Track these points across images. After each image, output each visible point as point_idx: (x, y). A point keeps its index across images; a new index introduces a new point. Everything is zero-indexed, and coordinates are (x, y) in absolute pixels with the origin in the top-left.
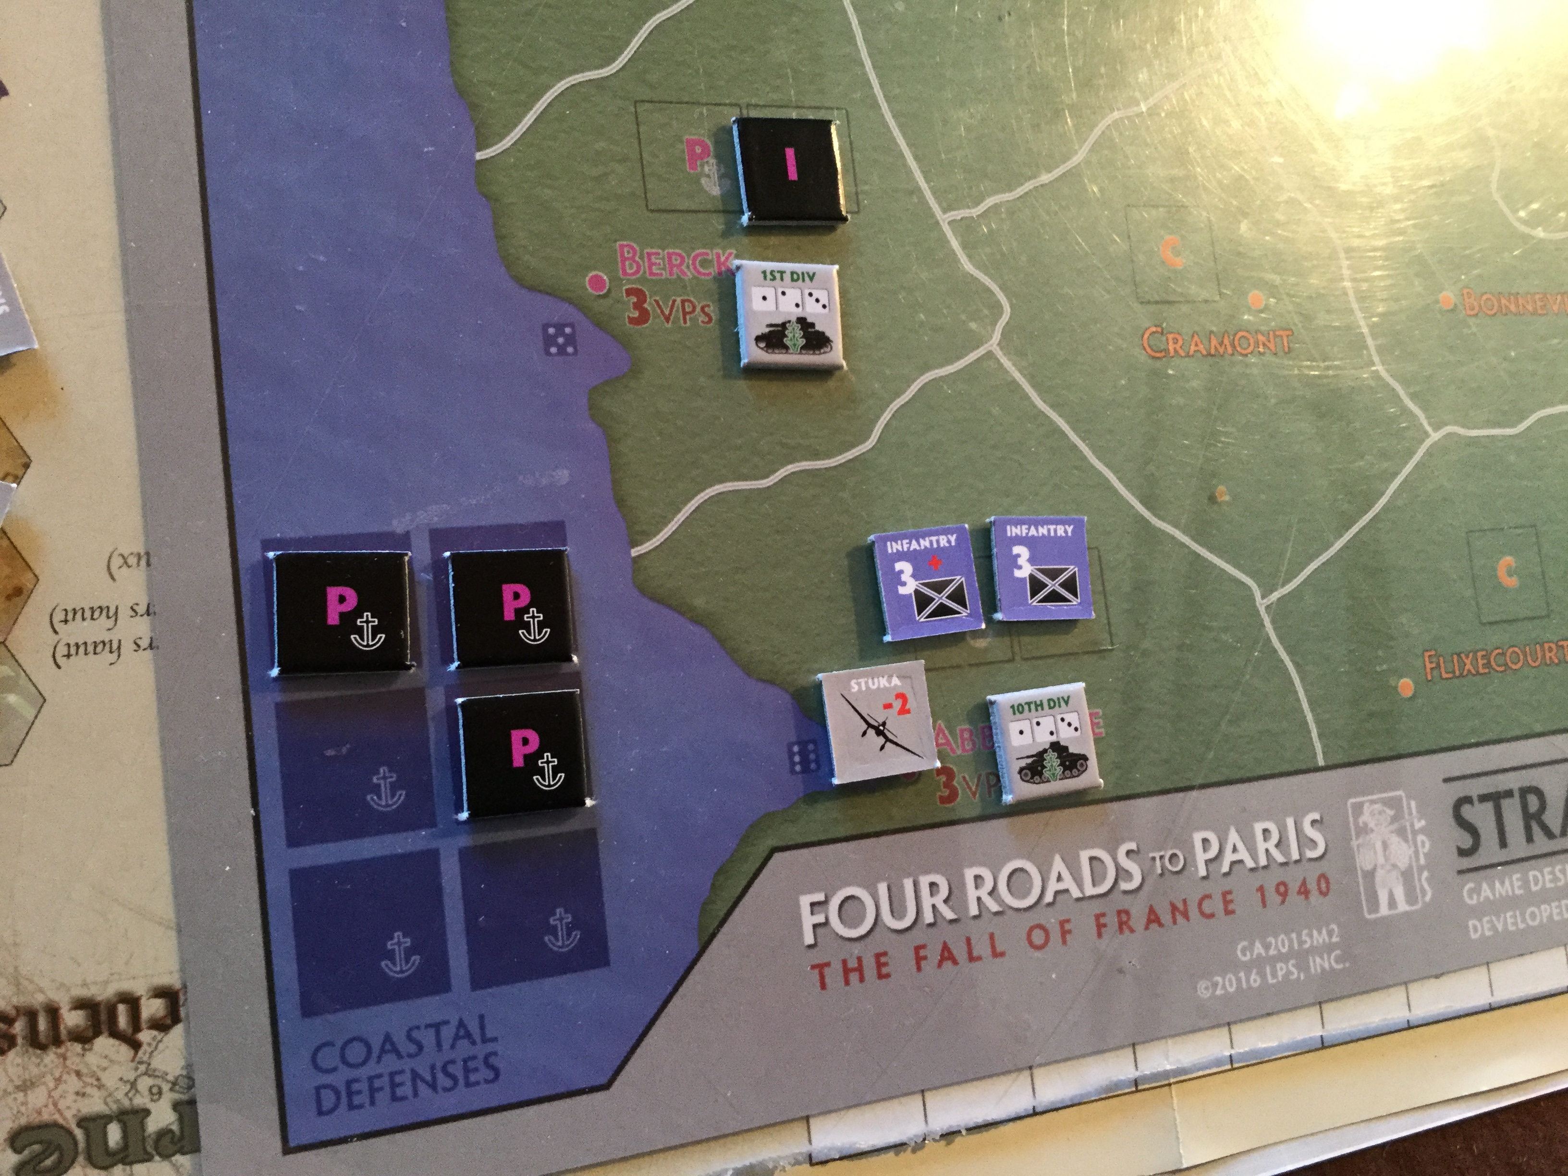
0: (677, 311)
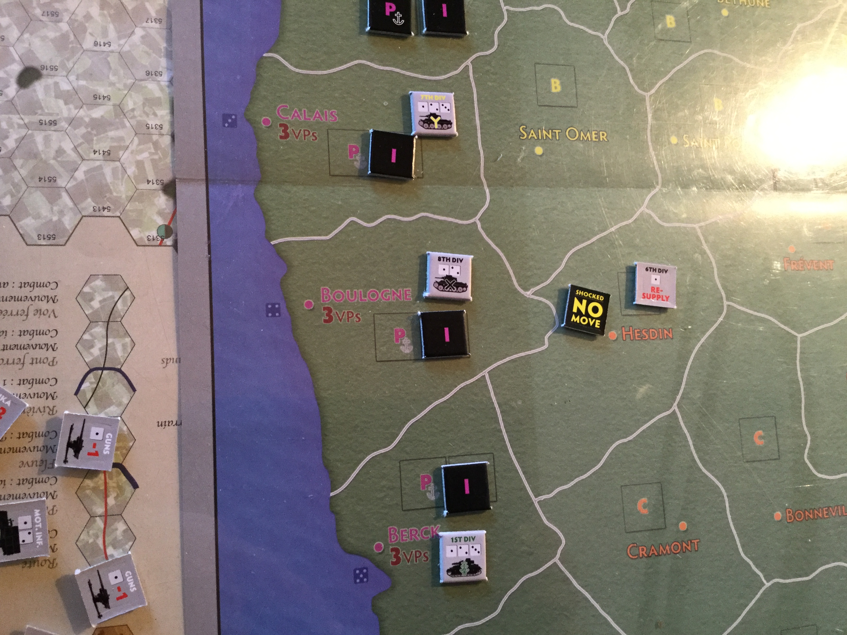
0: (413, 557)
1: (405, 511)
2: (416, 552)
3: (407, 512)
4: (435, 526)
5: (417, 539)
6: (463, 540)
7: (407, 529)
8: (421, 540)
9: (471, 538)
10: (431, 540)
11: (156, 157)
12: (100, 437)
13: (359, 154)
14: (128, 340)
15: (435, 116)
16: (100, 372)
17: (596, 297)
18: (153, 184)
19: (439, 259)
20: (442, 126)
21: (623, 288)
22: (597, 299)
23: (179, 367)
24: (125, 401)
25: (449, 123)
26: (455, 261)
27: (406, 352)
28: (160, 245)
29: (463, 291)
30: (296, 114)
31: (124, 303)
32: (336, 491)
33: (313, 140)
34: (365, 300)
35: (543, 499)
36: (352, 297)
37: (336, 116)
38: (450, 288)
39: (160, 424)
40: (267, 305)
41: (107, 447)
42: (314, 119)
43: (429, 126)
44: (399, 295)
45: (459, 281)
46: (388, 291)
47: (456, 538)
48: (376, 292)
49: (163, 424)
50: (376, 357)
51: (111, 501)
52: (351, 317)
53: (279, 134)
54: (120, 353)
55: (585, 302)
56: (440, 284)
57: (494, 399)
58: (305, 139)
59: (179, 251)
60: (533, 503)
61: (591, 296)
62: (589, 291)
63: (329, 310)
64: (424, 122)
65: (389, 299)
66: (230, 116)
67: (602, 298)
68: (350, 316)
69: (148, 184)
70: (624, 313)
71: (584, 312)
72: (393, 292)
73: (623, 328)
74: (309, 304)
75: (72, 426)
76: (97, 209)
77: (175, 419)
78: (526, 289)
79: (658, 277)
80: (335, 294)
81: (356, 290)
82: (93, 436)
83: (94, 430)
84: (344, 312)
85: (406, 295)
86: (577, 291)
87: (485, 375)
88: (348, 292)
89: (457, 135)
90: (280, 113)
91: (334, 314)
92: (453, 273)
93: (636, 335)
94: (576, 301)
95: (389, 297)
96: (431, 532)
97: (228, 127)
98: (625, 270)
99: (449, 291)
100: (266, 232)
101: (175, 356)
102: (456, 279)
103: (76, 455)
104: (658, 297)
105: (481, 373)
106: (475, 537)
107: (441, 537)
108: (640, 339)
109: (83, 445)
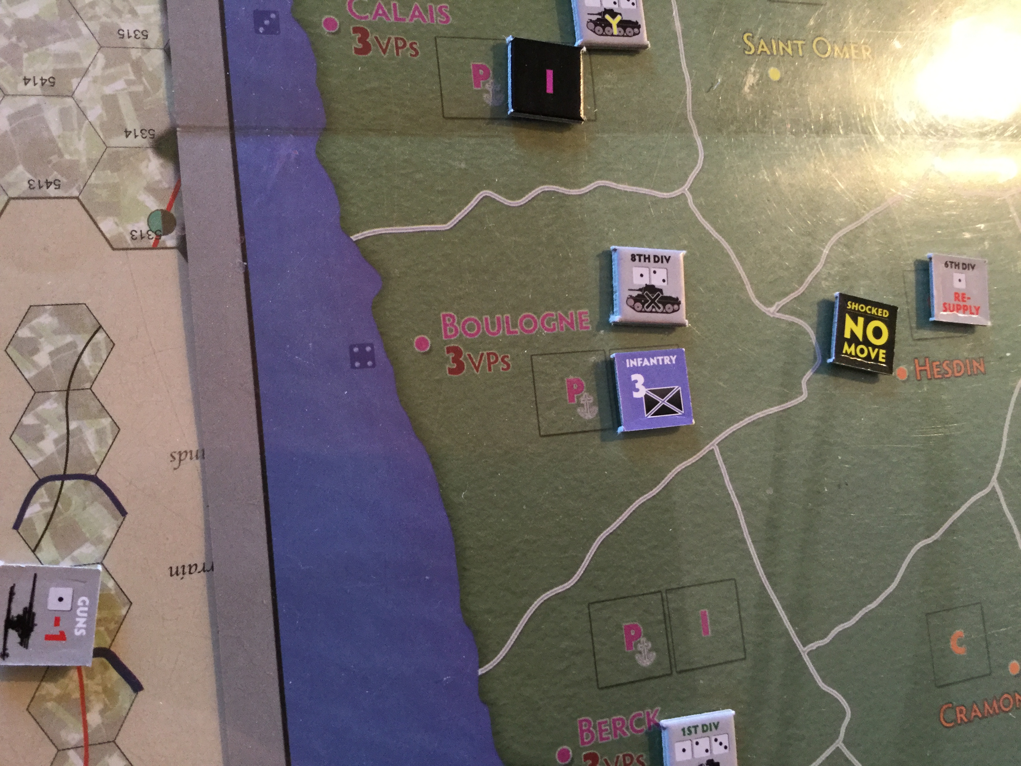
0: (620, 765)
1: (602, 688)
2: (624, 756)
3: (605, 691)
4: (652, 708)
5: (624, 733)
6: (699, 729)
7: (608, 719)
8: (632, 735)
9: (712, 725)
10: (647, 733)
11: (139, 88)
12: (66, 605)
13: (491, 81)
14: (106, 422)
15: (613, 14)
16: (58, 483)
17: (877, 311)
18: (136, 136)
19: (633, 258)
20: (625, 31)
21: (912, 294)
22: (879, 315)
23: (203, 466)
24: (108, 534)
25: (635, 25)
26: (658, 261)
27: (586, 418)
28: (155, 247)
29: (674, 311)
30: (380, 12)
31: (95, 355)
32: (487, 666)
33: (411, 55)
34: (516, 332)
35: (814, 648)
36: (493, 328)
37: (448, 14)
38: (653, 307)
39: (174, 572)
40: (351, 347)
41: (81, 622)
42: (411, 20)
43: (604, 30)
44: (569, 321)
45: (666, 293)
46: (552, 315)
47: (689, 728)
48: (533, 318)
49: (180, 570)
50: (539, 429)
51: (94, 718)
52: (493, 363)
53: (354, 46)
54: (92, 445)
55: (861, 320)
56: (637, 299)
57: (730, 487)
58: (398, 54)
59: (189, 258)
60: (800, 655)
61: (870, 310)
62: (867, 302)
63: (457, 352)
64: (596, 23)
65: (554, 329)
66: (266, 14)
67: (886, 314)
68: (492, 361)
69: (127, 136)
70: (916, 336)
71: (861, 338)
72: (561, 316)
73: (916, 361)
74: (421, 343)
75: (12, 588)
76: (36, 184)
77: (199, 559)
78: (769, 304)
79: (962, 276)
80: (464, 324)
81: (500, 316)
82: (53, 605)
83: (54, 592)
84: (482, 354)
85: (582, 321)
86: (849, 303)
87: (712, 450)
88: (486, 319)
89: (649, 46)
90: (354, 10)
91: (465, 359)
92: (657, 282)
93: (936, 370)
94: (849, 321)
95: (554, 324)
96: (646, 721)
97: (264, 33)
98: (913, 268)
99: (651, 312)
100: (342, 218)
101: (194, 447)
102: (661, 291)
103: (24, 642)
104: (965, 309)
105: (708, 446)
106: (718, 723)
107: (665, 729)
108: (940, 376)
109: (36, 622)
